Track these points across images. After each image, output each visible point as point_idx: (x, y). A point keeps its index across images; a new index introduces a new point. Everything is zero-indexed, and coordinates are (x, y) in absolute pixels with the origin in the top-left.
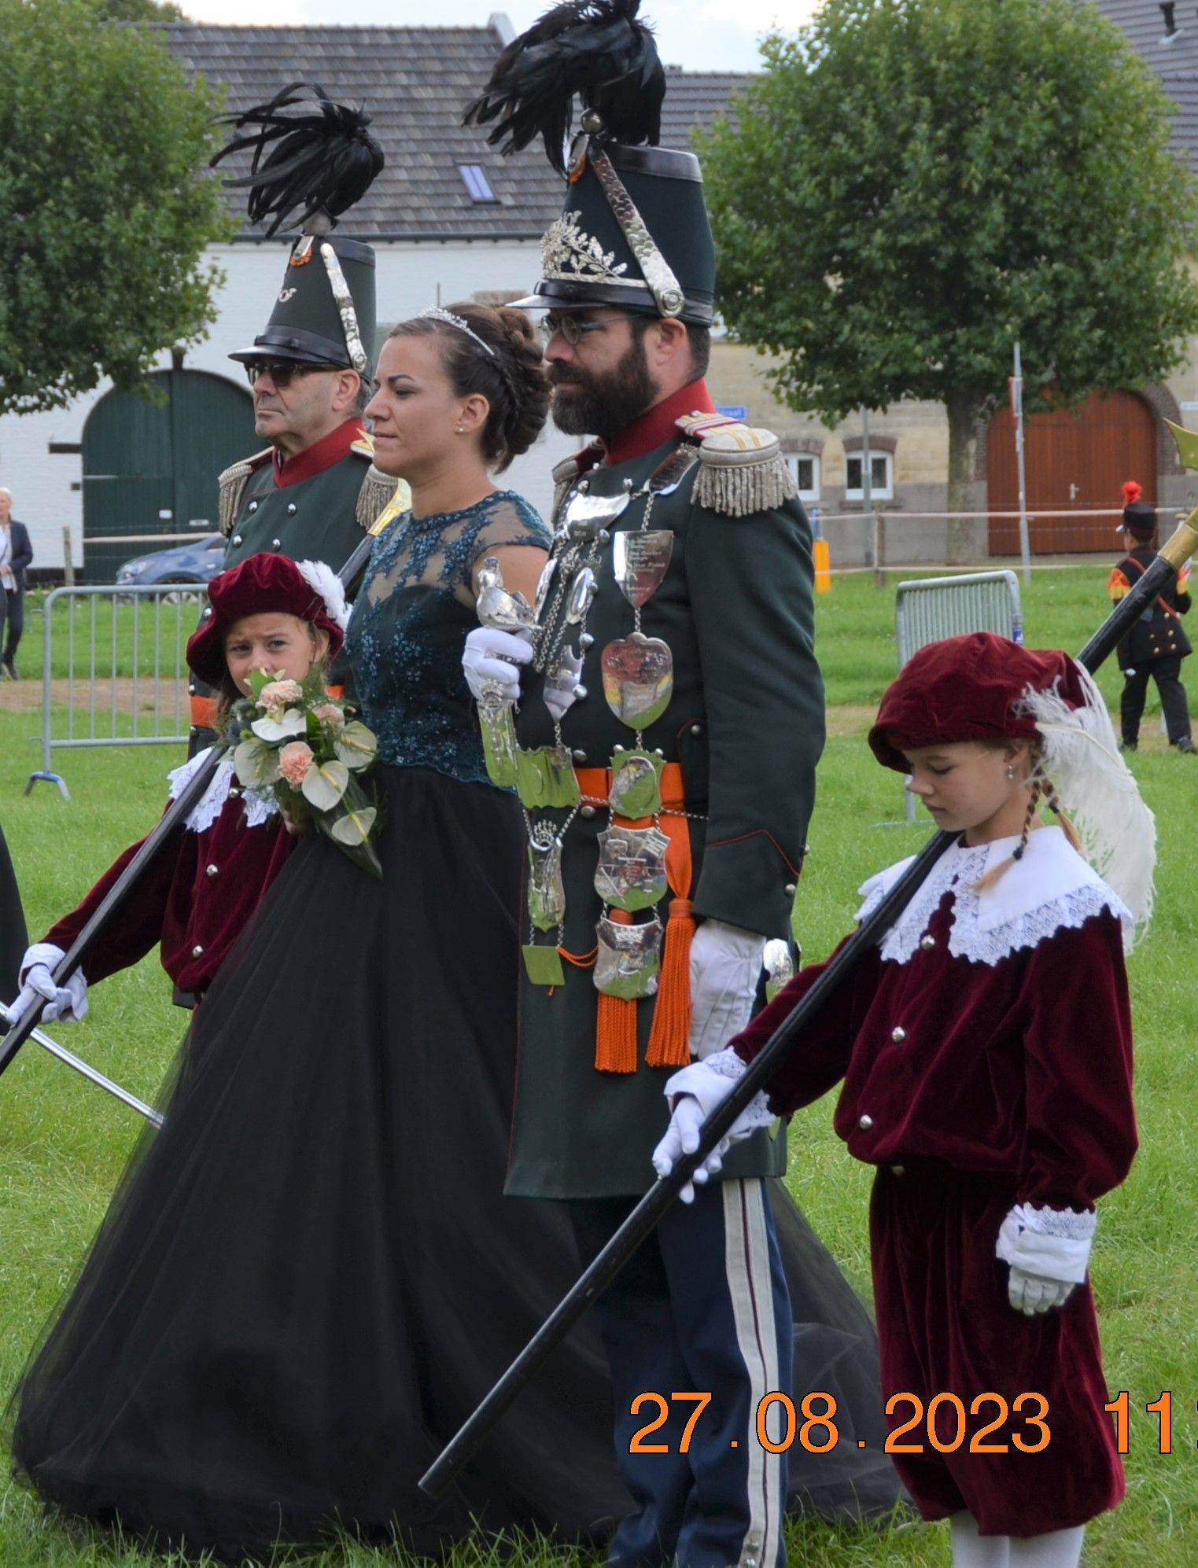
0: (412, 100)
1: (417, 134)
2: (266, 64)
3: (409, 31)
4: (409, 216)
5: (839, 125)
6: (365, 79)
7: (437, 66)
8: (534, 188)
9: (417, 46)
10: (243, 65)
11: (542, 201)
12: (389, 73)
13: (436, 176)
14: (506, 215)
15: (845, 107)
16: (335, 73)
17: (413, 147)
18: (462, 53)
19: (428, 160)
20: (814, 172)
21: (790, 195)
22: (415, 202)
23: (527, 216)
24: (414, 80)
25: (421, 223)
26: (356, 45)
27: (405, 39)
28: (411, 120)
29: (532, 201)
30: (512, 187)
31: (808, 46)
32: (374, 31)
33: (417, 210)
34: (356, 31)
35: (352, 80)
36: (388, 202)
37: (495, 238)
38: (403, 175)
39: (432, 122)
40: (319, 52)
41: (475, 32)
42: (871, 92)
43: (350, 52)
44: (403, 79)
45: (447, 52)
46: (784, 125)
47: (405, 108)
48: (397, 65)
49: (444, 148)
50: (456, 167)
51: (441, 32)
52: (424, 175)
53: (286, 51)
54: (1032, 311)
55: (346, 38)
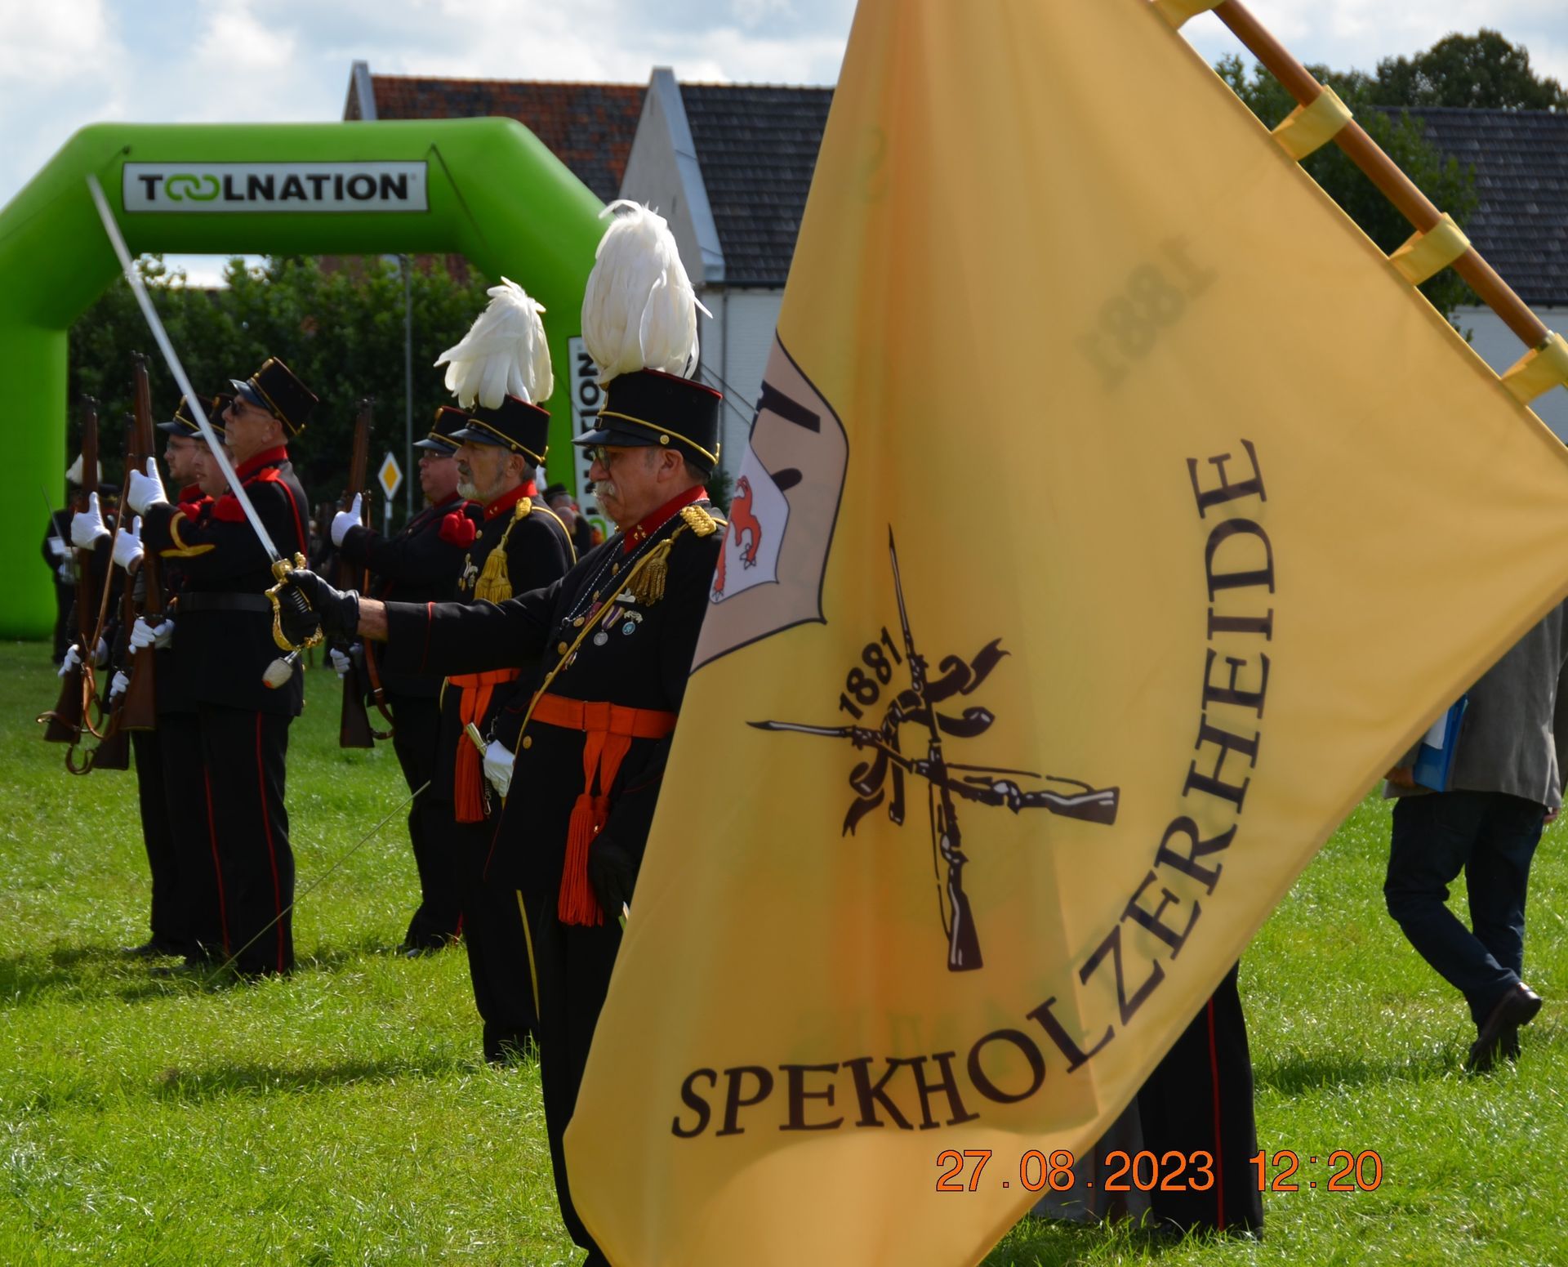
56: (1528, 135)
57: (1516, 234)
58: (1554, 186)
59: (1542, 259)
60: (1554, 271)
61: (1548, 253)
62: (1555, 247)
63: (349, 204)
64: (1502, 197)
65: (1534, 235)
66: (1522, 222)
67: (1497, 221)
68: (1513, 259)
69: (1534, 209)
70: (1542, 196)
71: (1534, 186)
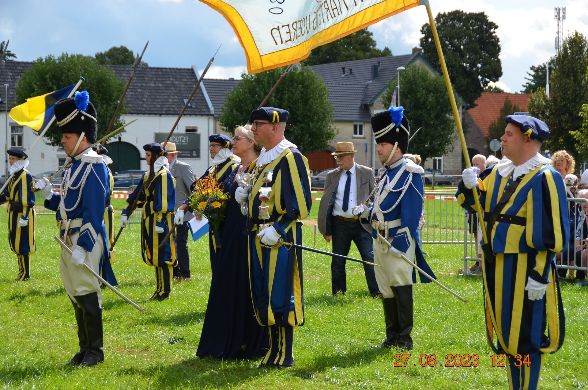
0: (173, 84)
1: (174, 92)
2: (142, 75)
3: (174, 69)
4: (172, 109)
5: (256, 93)
6: (164, 79)
7: (180, 77)
8: (200, 104)
9: (175, 72)
11: (201, 107)
12: (169, 78)
13: (178, 101)
14: (193, 110)
15: (258, 89)
16: (157, 78)
17: (173, 94)
18: (185, 74)
19: (177, 97)
20: (251, 103)
21: (246, 108)
22: (173, 106)
23: (198, 110)
24: (174, 80)
25: (174, 111)
26: (162, 72)
27: (173, 71)
28: (173, 88)
29: (199, 107)
30: (195, 104)
31: (251, 76)
32: (166, 69)
33: (173, 108)
34: (162, 69)
35: (161, 79)
36: (167, 106)
37: (190, 115)
38: (171, 100)
39: (178, 89)
40: (154, 73)
41: (188, 69)
42: (263, 87)
43: (160, 73)
44: (172, 79)
45: (182, 74)
46: (245, 92)
47: (172, 86)
48: (171, 76)
49: (180, 95)
50: (182, 99)
51: (181, 69)
52: (176, 100)
53: (147, 73)
54: (296, 134)
55: (160, 70)
57: (135, 97)
58: (144, 85)
59: (142, 103)
60: (145, 106)
61: (143, 101)
62: (145, 100)
64: (132, 87)
65: (140, 97)
66: (137, 93)
67: (131, 93)
68: (135, 103)
69: (139, 90)
70: (141, 87)
71: (139, 85)
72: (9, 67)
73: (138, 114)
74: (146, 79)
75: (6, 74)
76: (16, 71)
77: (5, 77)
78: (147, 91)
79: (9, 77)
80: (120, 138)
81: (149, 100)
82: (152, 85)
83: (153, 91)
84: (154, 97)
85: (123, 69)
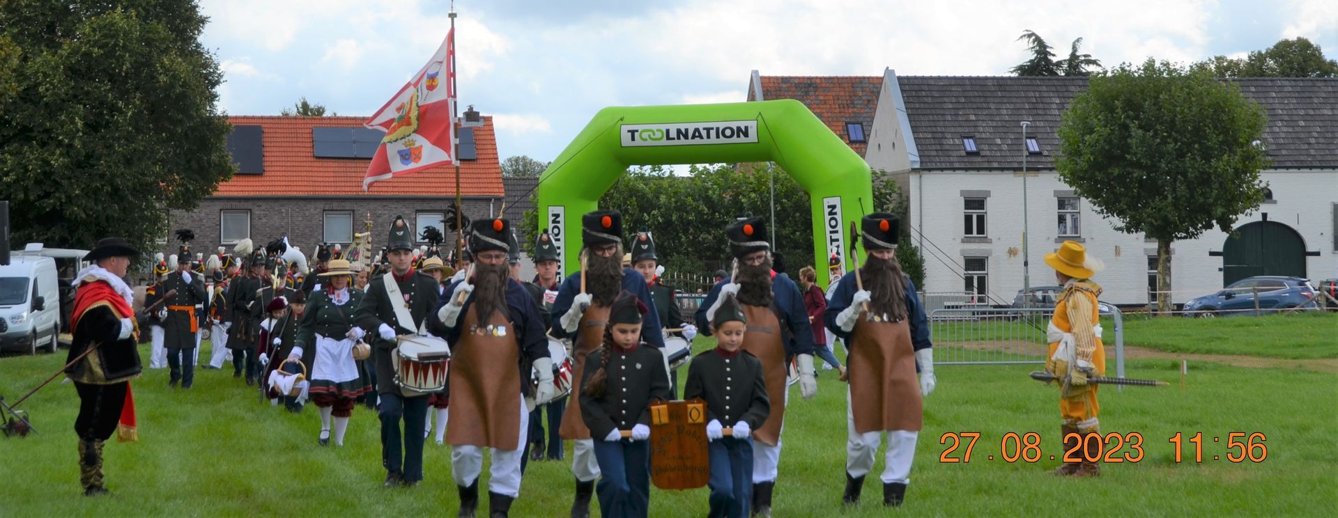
2: (1307, 94)
10: (1297, 95)
40: (1330, 89)
56: (1299, 89)
57: (1294, 135)
58: (1312, 112)
59: (1307, 147)
60: (1312, 152)
61: (1309, 144)
62: (1313, 141)
63: (722, 140)
64: (1287, 118)
65: (1302, 136)
66: (1297, 129)
67: (1285, 129)
68: (1293, 147)
69: (1302, 123)
70: (1306, 117)
71: (1302, 112)
72: (1053, 89)
73: (1299, 168)
74: (1316, 101)
75: (1048, 100)
76: (1066, 94)
77: (1046, 106)
78: (1317, 123)
79: (1054, 106)
80: (1265, 215)
81: (1321, 140)
82: (1326, 112)
83: (1329, 123)
84: (1330, 135)
85: (1270, 83)
